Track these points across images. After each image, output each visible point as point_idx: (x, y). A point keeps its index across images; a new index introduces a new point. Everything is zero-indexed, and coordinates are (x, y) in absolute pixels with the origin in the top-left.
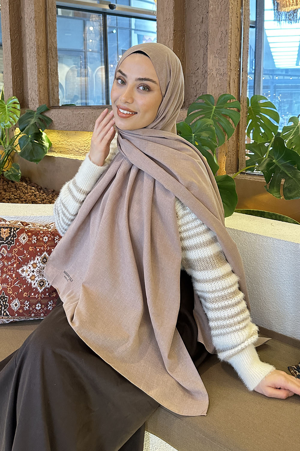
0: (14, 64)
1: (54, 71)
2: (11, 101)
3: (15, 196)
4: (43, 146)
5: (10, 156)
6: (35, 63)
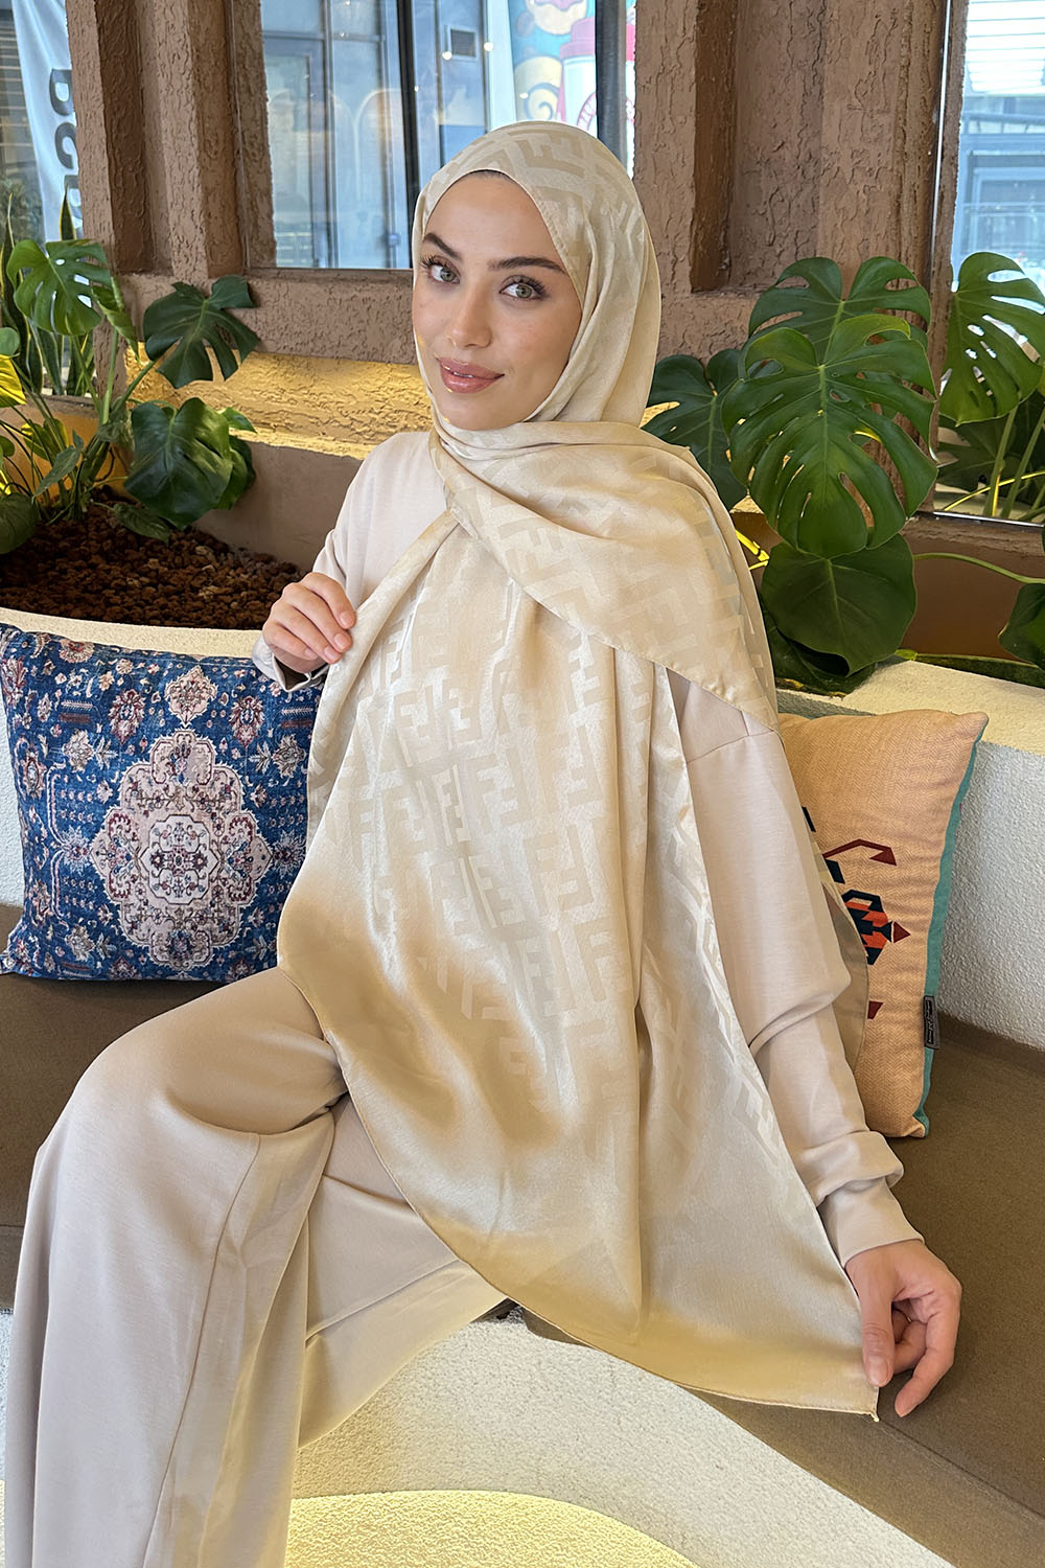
0: (114, 114)
1: (256, 138)
6: (189, 113)
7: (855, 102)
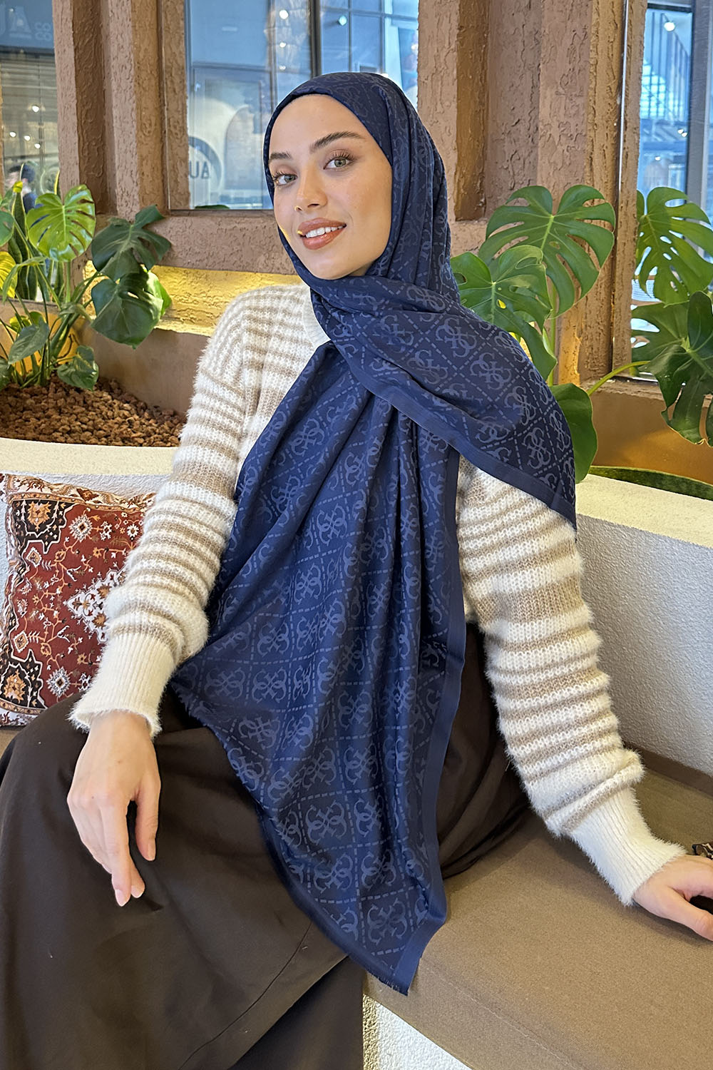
0: (84, 106)
1: (178, 122)
2: (74, 198)
3: (82, 423)
4: (147, 306)
5: (74, 328)
6: (131, 105)
7: (561, 90)
